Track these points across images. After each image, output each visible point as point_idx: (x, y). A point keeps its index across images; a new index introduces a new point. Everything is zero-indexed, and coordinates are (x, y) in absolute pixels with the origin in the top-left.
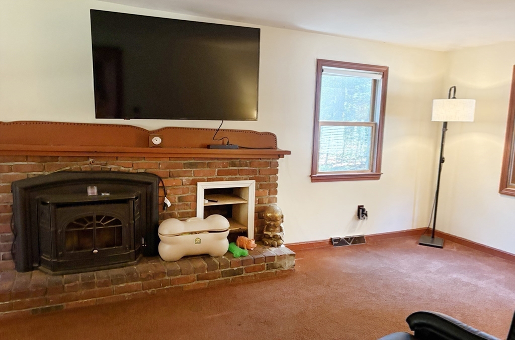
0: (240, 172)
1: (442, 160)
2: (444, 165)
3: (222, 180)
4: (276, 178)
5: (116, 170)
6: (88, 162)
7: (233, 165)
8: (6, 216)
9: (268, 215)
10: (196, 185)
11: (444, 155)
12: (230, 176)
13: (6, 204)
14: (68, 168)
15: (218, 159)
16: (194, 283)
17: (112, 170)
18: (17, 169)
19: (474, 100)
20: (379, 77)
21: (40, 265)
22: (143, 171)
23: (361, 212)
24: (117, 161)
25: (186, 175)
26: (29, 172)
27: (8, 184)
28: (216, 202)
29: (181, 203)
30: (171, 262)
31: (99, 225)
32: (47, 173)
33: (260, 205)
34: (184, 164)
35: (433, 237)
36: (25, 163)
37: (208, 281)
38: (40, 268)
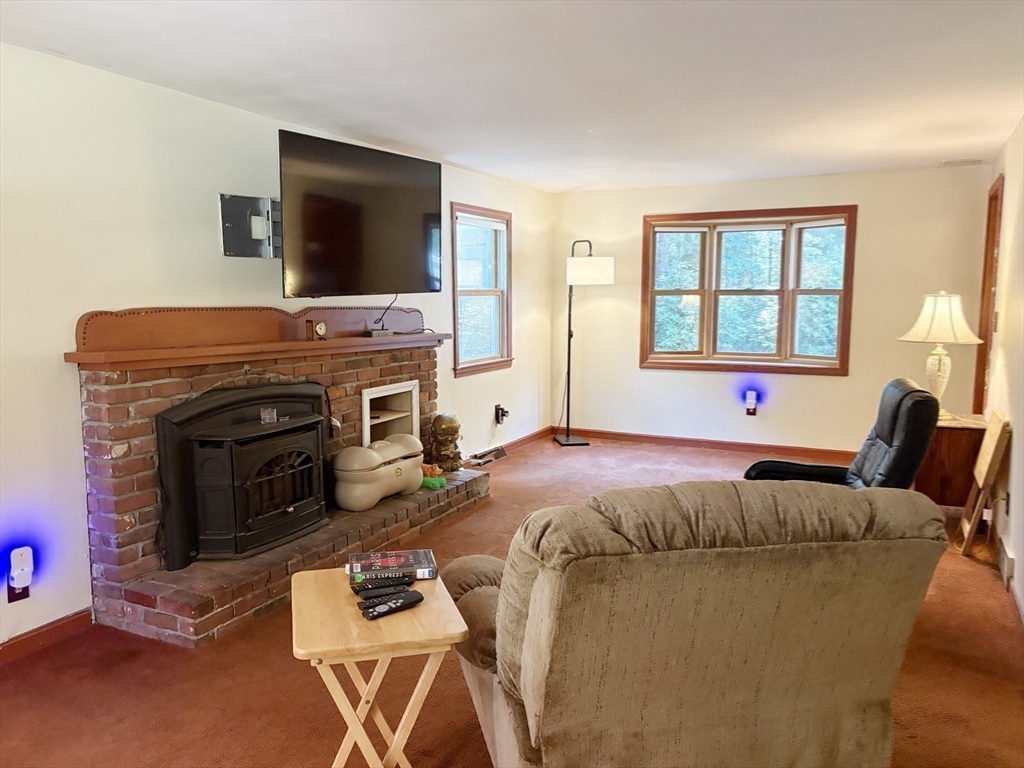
0: (400, 370)
1: (570, 335)
2: (572, 340)
3: (384, 383)
4: (435, 375)
5: (276, 381)
6: (243, 371)
7: (394, 359)
8: (147, 476)
9: (443, 427)
10: (361, 394)
11: (572, 329)
12: (392, 377)
13: (143, 456)
14: (219, 383)
15: (379, 352)
16: (408, 533)
17: (272, 380)
18: (157, 392)
19: (612, 258)
20: (502, 227)
21: (197, 554)
22: (303, 378)
23: (500, 414)
24: (277, 366)
25: (350, 379)
26: (172, 396)
27: (147, 420)
28: (378, 418)
29: (345, 425)
30: (364, 511)
31: (292, 467)
32: (194, 395)
33: (423, 416)
34: (346, 363)
35: (568, 436)
36: (167, 380)
37: (419, 527)
38: (200, 556)
